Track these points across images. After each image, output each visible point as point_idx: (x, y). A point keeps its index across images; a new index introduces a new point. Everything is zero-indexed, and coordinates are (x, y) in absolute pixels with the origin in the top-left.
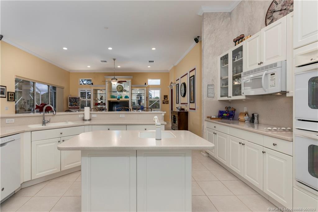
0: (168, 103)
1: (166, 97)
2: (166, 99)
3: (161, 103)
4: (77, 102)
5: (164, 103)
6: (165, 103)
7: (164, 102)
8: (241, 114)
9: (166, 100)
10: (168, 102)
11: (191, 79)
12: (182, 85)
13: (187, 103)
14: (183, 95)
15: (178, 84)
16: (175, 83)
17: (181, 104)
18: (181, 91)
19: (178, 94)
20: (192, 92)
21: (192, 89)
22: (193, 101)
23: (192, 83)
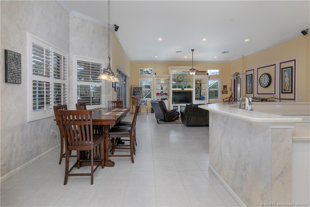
0: (227, 93)
1: (225, 87)
2: (225, 89)
3: (220, 92)
4: (139, 92)
5: (223, 93)
6: (224, 93)
11: (283, 70)
12: (264, 75)
13: (275, 94)
14: (266, 86)
15: (252, 75)
16: (244, 74)
17: (258, 94)
18: (261, 82)
19: (251, 84)
20: (288, 83)
21: (287, 80)
22: (290, 92)
23: (286, 74)
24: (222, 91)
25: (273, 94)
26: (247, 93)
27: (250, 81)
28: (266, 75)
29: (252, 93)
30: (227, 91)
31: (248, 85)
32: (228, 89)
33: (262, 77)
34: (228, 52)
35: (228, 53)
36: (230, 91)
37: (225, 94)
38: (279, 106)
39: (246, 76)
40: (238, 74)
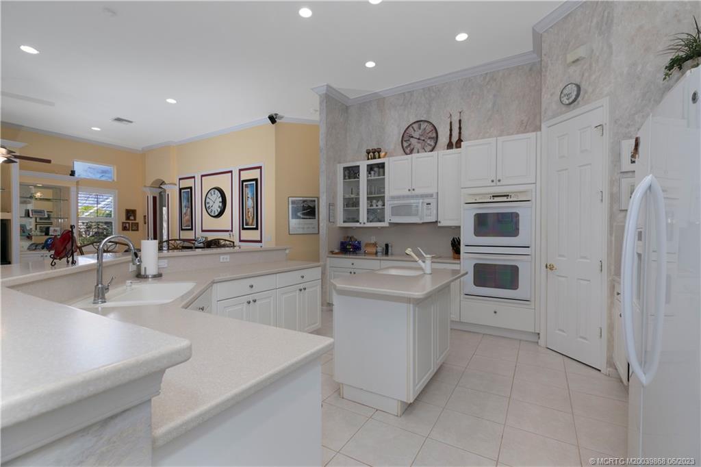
0: (137, 230)
1: (130, 213)
2: (132, 218)
3: (116, 227)
5: (125, 229)
6: (129, 230)
7: (127, 225)
8: (367, 245)
9: (130, 222)
10: (138, 227)
11: (244, 183)
12: (212, 191)
13: (232, 231)
14: (217, 214)
15: (191, 188)
16: (176, 185)
17: (203, 231)
18: (207, 206)
19: (189, 210)
20: (251, 210)
21: (250, 203)
22: (255, 227)
23: (249, 193)
24: (123, 223)
25: (228, 231)
26: (182, 230)
27: (188, 201)
28: (217, 191)
29: (192, 229)
30: (137, 223)
31: (184, 210)
32: (140, 219)
33: (209, 195)
34: (131, 122)
35: (130, 124)
36: (145, 223)
37: (130, 232)
38: (227, 258)
39: (180, 189)
40: (163, 183)
